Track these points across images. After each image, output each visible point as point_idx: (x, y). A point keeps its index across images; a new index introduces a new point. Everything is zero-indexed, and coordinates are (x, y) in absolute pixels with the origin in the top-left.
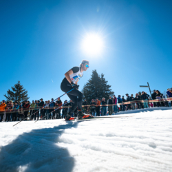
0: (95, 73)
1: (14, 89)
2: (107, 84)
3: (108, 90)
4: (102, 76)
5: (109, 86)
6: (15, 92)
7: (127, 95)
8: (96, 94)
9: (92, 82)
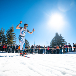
0: (57, 34)
2: (63, 39)
3: (64, 42)
4: (61, 35)
5: (64, 40)
7: (73, 44)
8: (58, 43)
9: (55, 38)
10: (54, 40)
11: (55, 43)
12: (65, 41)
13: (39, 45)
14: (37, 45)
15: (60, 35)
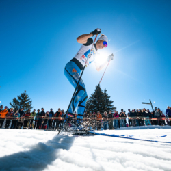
0: (98, 88)
1: (19, 98)
2: (110, 99)
3: (111, 106)
4: (105, 91)
5: (111, 102)
6: (20, 101)
11: (92, 107)
12: (112, 104)
13: (59, 109)
14: (51, 109)
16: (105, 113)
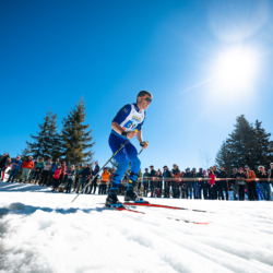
0: (242, 121)
2: (270, 139)
4: (258, 124)
8: (247, 158)
9: (236, 137)
10: (232, 146)
11: (234, 156)
15: (255, 127)
16: (261, 168)
